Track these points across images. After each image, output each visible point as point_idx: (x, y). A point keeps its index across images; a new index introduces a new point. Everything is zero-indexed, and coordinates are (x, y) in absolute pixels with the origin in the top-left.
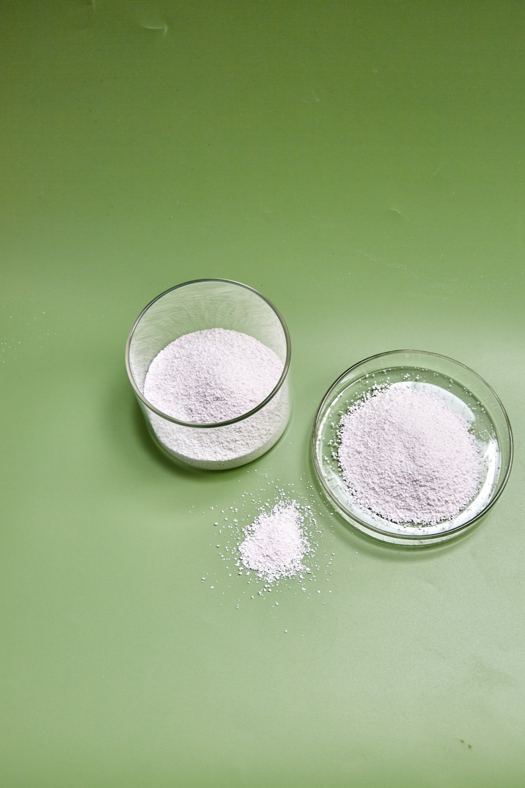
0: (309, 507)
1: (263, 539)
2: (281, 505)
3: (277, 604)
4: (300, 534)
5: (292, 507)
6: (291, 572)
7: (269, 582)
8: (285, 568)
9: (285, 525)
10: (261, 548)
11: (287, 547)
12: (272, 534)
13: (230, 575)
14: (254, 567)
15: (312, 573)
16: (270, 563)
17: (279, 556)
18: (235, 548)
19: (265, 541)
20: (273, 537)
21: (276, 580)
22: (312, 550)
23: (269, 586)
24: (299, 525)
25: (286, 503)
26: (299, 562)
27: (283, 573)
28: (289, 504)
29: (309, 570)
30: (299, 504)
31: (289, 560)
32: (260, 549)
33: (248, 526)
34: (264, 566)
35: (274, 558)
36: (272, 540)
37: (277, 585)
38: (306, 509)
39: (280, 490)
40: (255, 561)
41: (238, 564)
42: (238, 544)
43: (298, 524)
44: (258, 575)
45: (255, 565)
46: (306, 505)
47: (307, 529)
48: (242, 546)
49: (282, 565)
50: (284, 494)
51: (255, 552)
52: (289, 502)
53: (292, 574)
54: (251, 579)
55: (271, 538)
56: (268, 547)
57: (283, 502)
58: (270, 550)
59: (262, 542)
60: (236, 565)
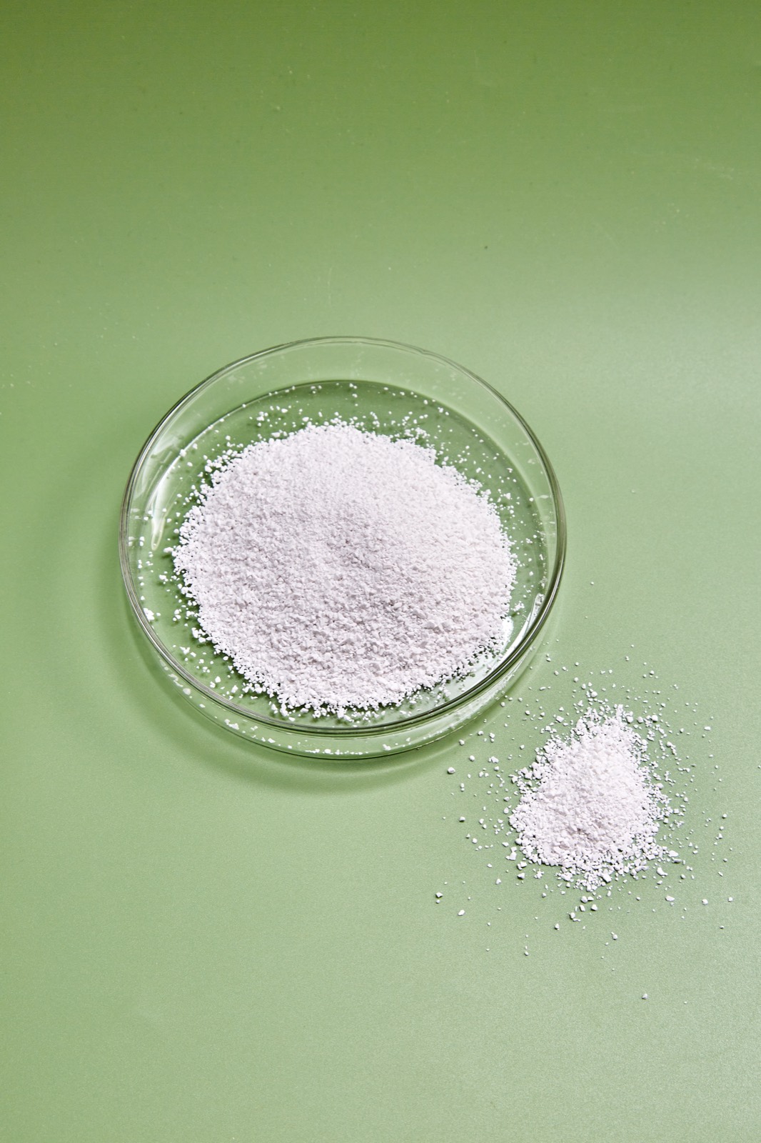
0: (655, 718)
1: (564, 795)
2: (592, 717)
3: (616, 937)
4: (643, 779)
5: (617, 721)
6: (637, 862)
7: (589, 888)
8: (620, 856)
9: (608, 760)
10: (564, 814)
11: (620, 807)
12: (584, 781)
13: (499, 881)
14: (553, 860)
15: (684, 862)
16: (586, 846)
17: (605, 828)
18: (500, 821)
19: (569, 798)
20: (587, 787)
21: (604, 884)
22: (677, 811)
23: (591, 898)
24: (639, 759)
25: (601, 713)
26: (650, 840)
27: (617, 867)
28: (609, 714)
29: (676, 854)
30: (631, 713)
31: (628, 837)
32: (560, 816)
33: (525, 770)
34: (573, 854)
35: (596, 834)
36: (585, 794)
37: (609, 893)
38: (648, 723)
39: (584, 686)
40: (553, 845)
41: (513, 856)
42: (506, 811)
43: (637, 756)
44: (563, 875)
45: (554, 855)
46: (647, 715)
47: (656, 766)
48: (517, 815)
49: (614, 848)
50: (595, 694)
51: (550, 826)
52: (609, 709)
53: (639, 868)
54: (547, 887)
55: (583, 790)
56: (578, 810)
57: (595, 711)
58: (585, 816)
59: (564, 802)
60: (508, 857)
